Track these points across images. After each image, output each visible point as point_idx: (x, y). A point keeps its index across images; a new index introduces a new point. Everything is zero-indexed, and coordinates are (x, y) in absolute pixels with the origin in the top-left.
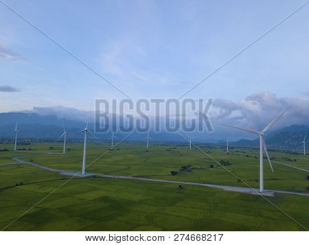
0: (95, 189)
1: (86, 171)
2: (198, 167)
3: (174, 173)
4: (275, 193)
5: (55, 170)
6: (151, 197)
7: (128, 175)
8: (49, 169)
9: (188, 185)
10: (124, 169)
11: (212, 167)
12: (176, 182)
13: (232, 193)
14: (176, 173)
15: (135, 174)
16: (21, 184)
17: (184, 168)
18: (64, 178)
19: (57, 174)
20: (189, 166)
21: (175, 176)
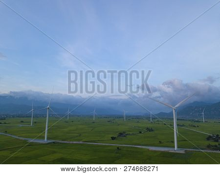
0: (54, 152)
1: (48, 138)
2: (131, 133)
3: (113, 138)
4: (186, 151)
5: (23, 139)
6: (96, 157)
7: (79, 140)
8: (19, 138)
9: (124, 147)
10: (77, 136)
11: (140, 132)
12: (115, 144)
13: (155, 152)
14: (115, 138)
15: (84, 140)
17: (121, 134)
18: (31, 144)
19: (25, 142)
20: (124, 132)
21: (114, 141)
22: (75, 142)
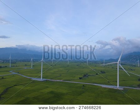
0: (47, 87)
1: (43, 78)
2: (91, 74)
3: (80, 78)
4: (124, 88)
5: (29, 78)
6: (71, 91)
7: (60, 79)
8: (26, 77)
9: (87, 85)
10: (59, 76)
11: (97, 74)
12: (82, 83)
13: (105, 88)
14: (82, 78)
15: (63, 79)
16: (16, 85)
17: (85, 76)
18: (34, 82)
19: (30, 80)
20: (87, 74)
21: (81, 80)
22: (58, 81)
